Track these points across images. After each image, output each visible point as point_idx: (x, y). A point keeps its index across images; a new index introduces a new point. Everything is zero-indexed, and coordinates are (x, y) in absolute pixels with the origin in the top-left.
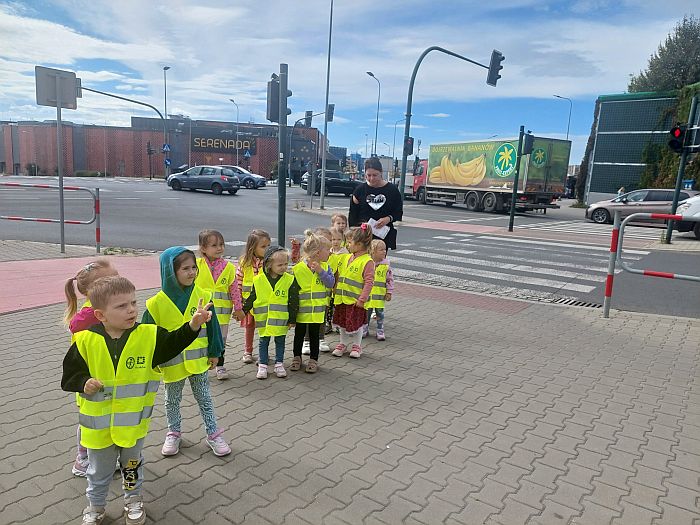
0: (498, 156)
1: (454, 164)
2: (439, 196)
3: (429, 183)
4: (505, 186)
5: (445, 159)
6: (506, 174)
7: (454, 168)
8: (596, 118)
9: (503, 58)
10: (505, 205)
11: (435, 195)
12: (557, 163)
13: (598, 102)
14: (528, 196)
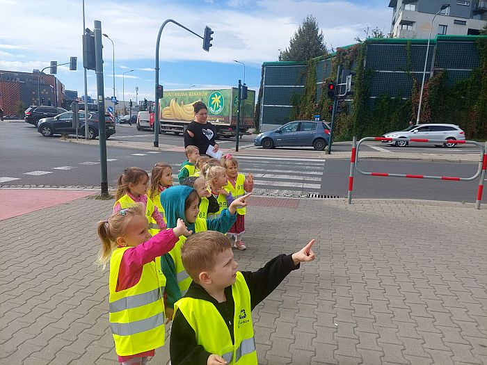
0: (211, 100)
1: (180, 105)
2: (171, 128)
3: (162, 118)
4: (217, 121)
5: (173, 101)
6: (217, 112)
7: (180, 108)
8: (262, 76)
9: (213, 32)
10: (218, 133)
11: (168, 127)
12: (248, 105)
13: (263, 66)
14: (233, 127)
